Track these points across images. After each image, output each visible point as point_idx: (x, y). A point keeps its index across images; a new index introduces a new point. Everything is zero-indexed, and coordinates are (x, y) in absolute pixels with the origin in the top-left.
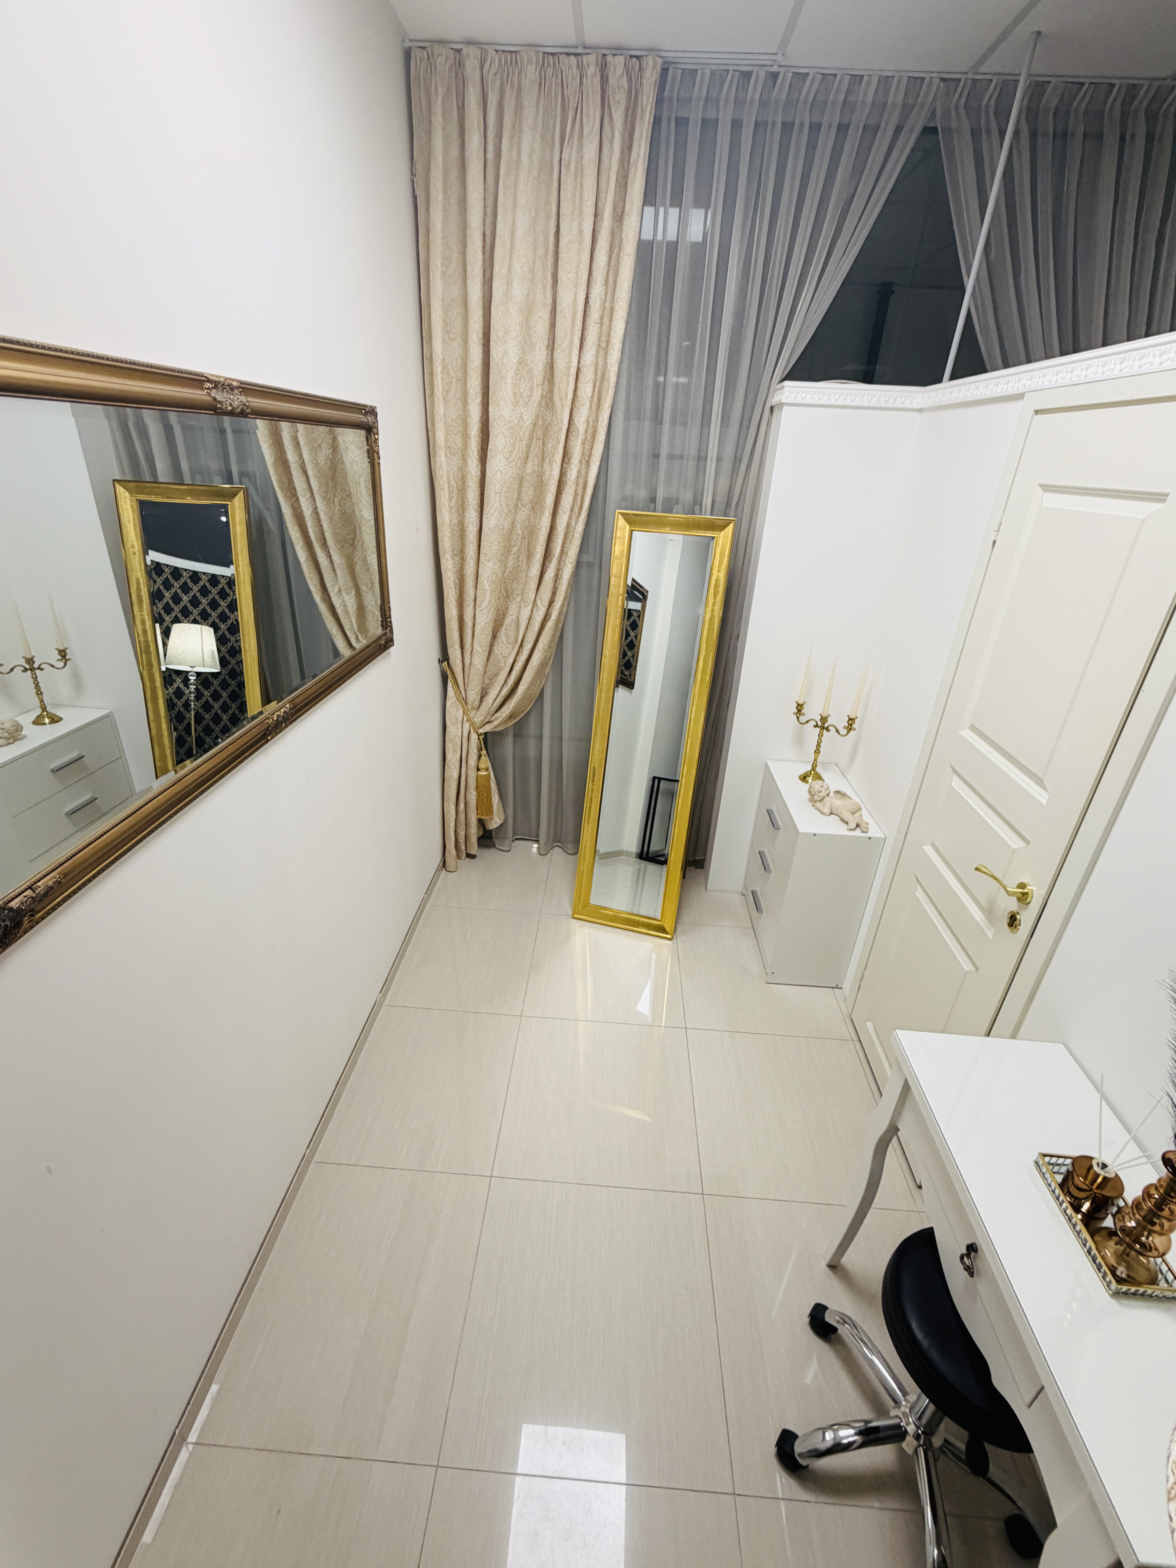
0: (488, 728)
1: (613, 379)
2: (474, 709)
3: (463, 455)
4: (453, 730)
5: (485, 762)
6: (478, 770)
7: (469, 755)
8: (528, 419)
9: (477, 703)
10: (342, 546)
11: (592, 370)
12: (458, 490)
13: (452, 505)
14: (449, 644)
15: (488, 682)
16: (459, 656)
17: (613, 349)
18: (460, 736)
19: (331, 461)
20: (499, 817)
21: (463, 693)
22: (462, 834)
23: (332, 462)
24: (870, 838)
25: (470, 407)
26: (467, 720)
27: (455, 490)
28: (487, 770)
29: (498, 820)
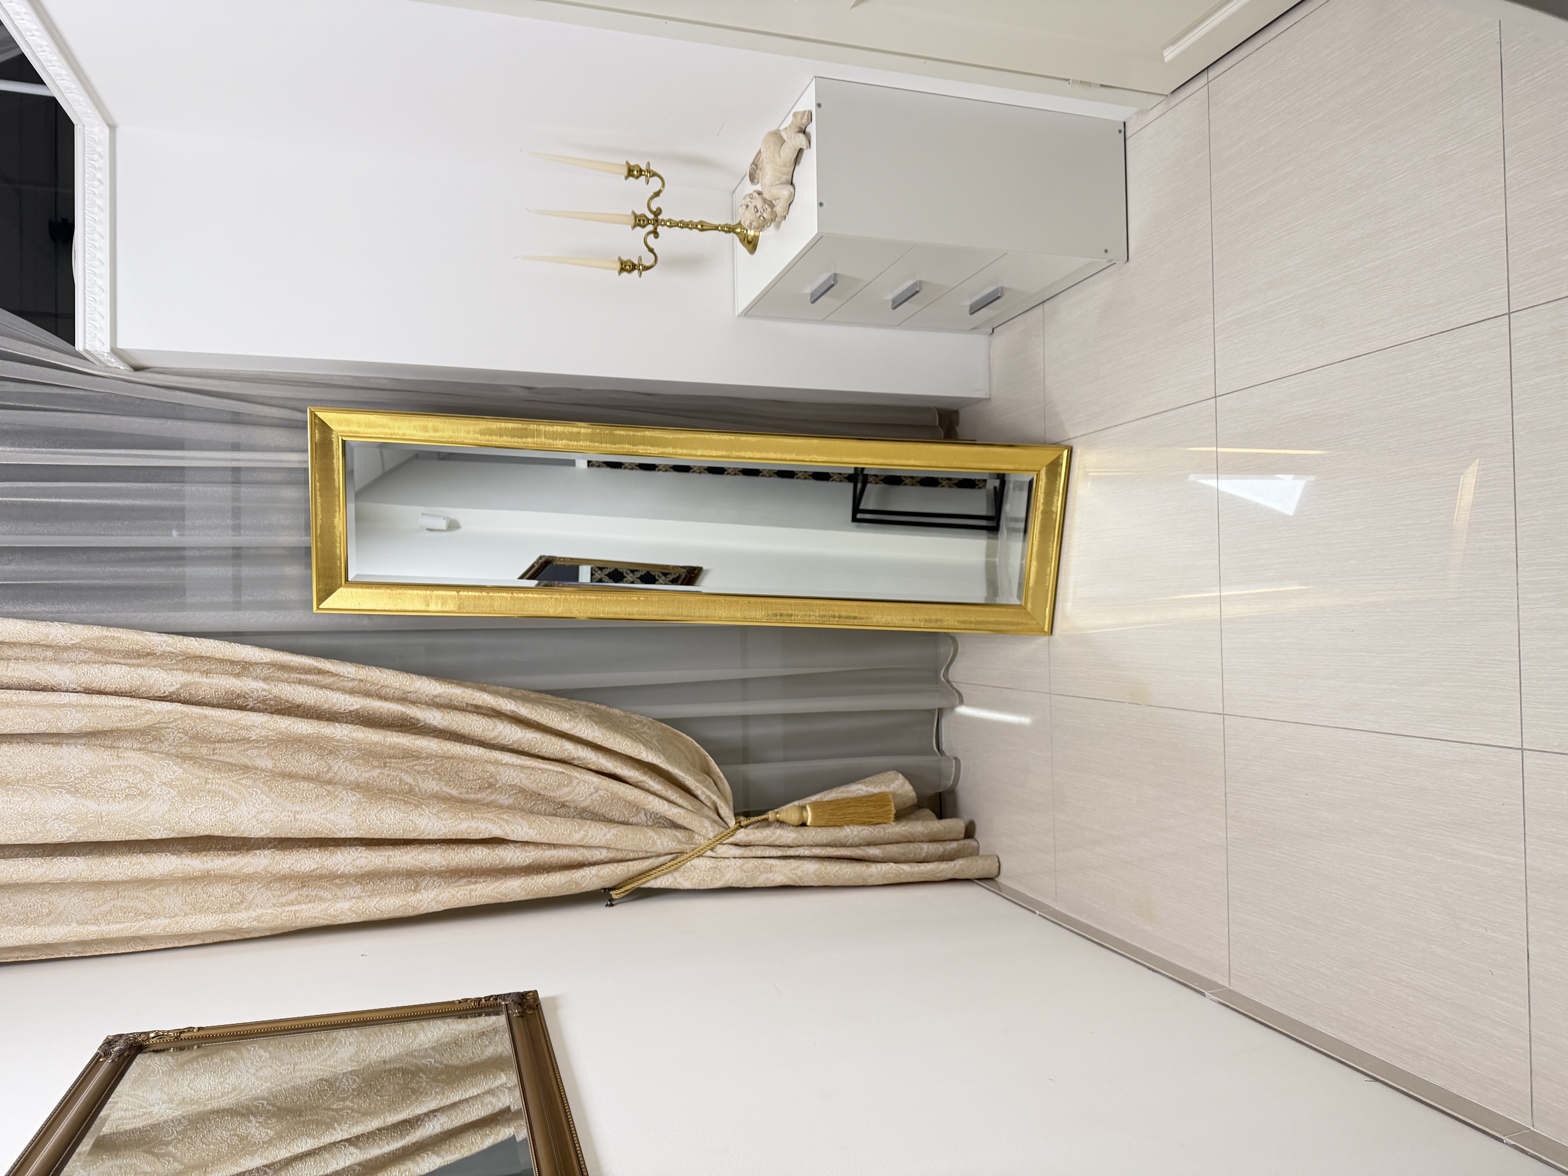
0: (727, 812)
1: (97, 632)
2: (691, 838)
3: (243, 881)
4: (732, 875)
5: (789, 812)
6: (804, 825)
7: (777, 843)
8: (172, 771)
9: (679, 834)
10: (414, 1091)
11: (85, 668)
12: (303, 886)
13: (330, 897)
14: (575, 890)
15: (642, 815)
16: (594, 870)
17: (47, 636)
18: (740, 861)
19: (269, 1118)
20: (892, 781)
21: (662, 859)
22: (927, 848)
23: (270, 1115)
24: (819, 105)
25: (156, 874)
26: (712, 850)
27: (304, 892)
28: (803, 808)
29: (897, 782)
